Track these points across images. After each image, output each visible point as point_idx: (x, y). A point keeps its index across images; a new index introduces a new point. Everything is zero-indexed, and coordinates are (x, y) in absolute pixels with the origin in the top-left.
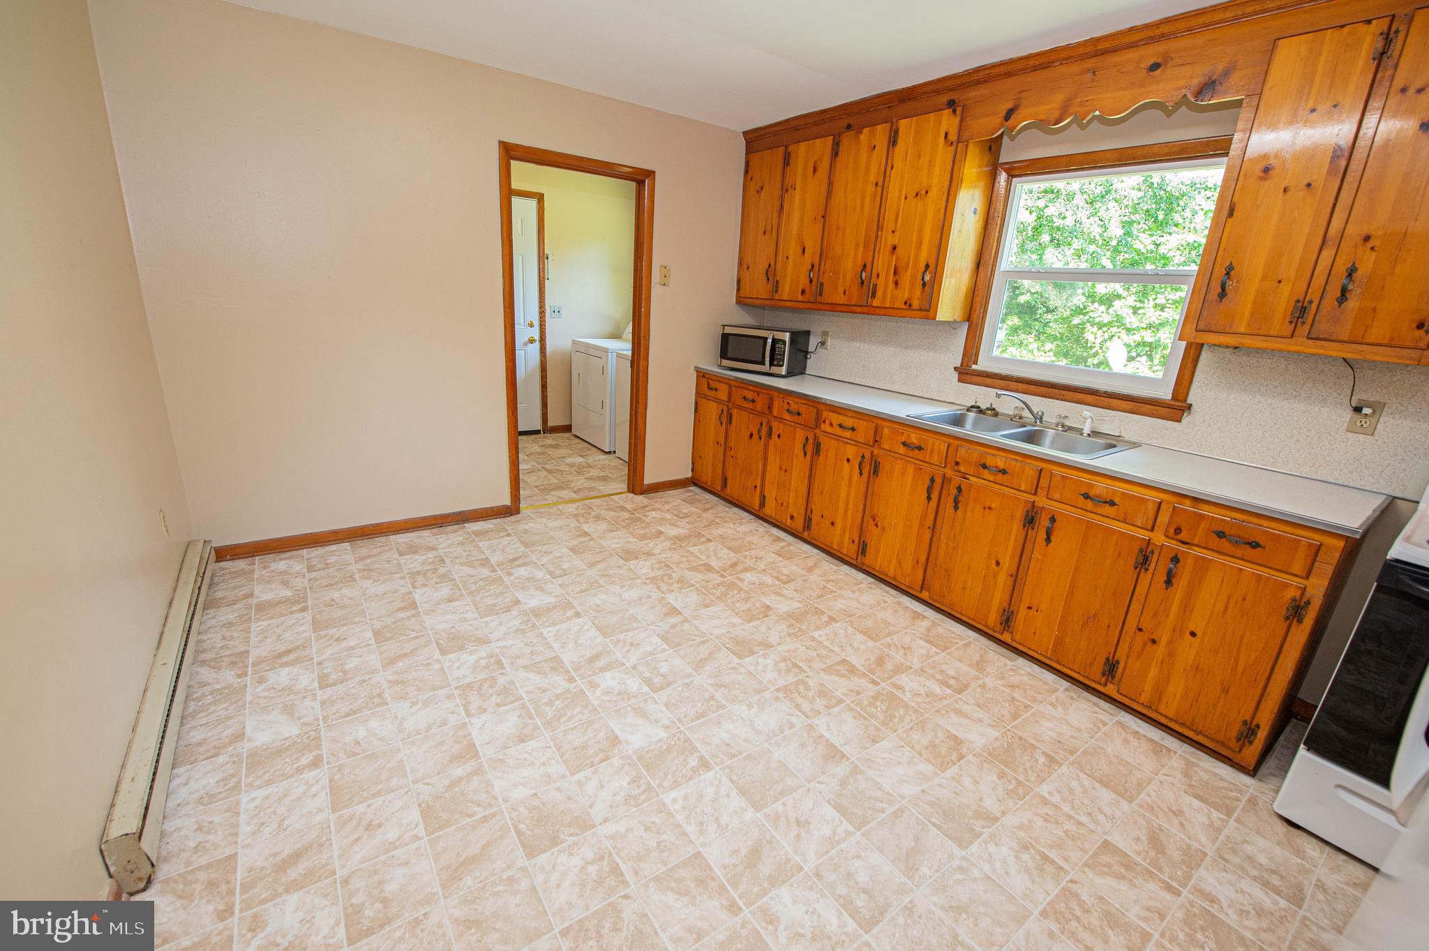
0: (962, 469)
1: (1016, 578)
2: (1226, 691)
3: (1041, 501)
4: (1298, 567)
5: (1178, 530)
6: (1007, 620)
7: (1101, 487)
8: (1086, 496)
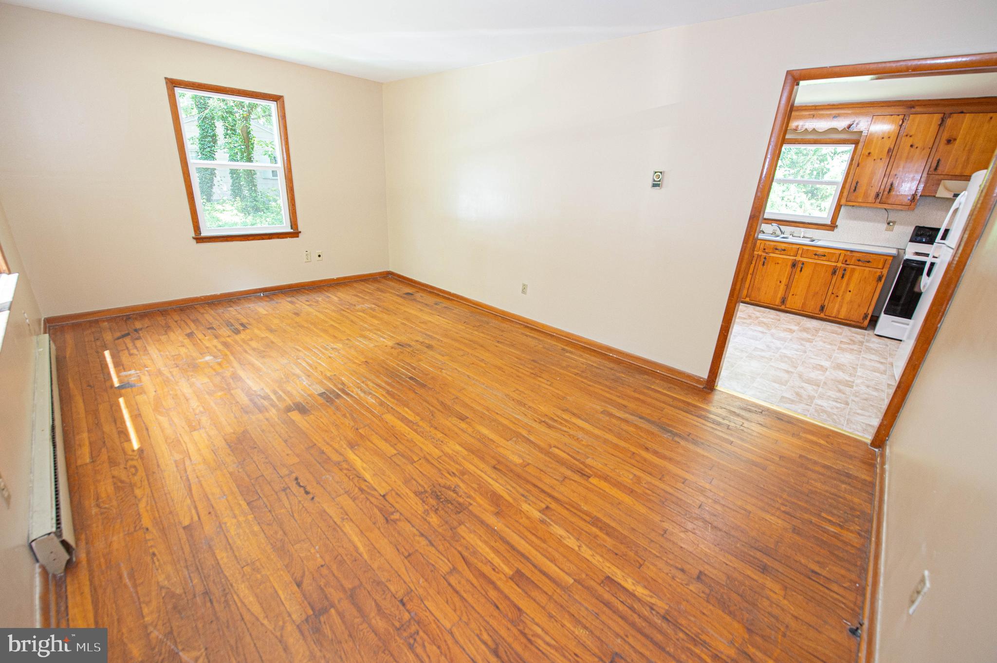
0: (767, 251)
1: (788, 287)
2: (859, 306)
3: (798, 258)
4: (880, 266)
5: (846, 261)
6: (783, 301)
7: (821, 251)
8: (815, 255)
